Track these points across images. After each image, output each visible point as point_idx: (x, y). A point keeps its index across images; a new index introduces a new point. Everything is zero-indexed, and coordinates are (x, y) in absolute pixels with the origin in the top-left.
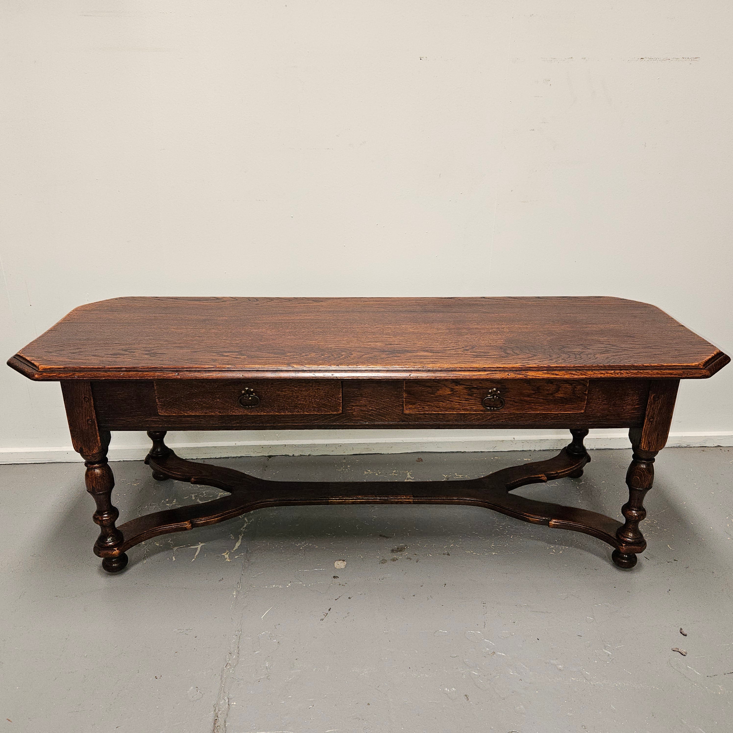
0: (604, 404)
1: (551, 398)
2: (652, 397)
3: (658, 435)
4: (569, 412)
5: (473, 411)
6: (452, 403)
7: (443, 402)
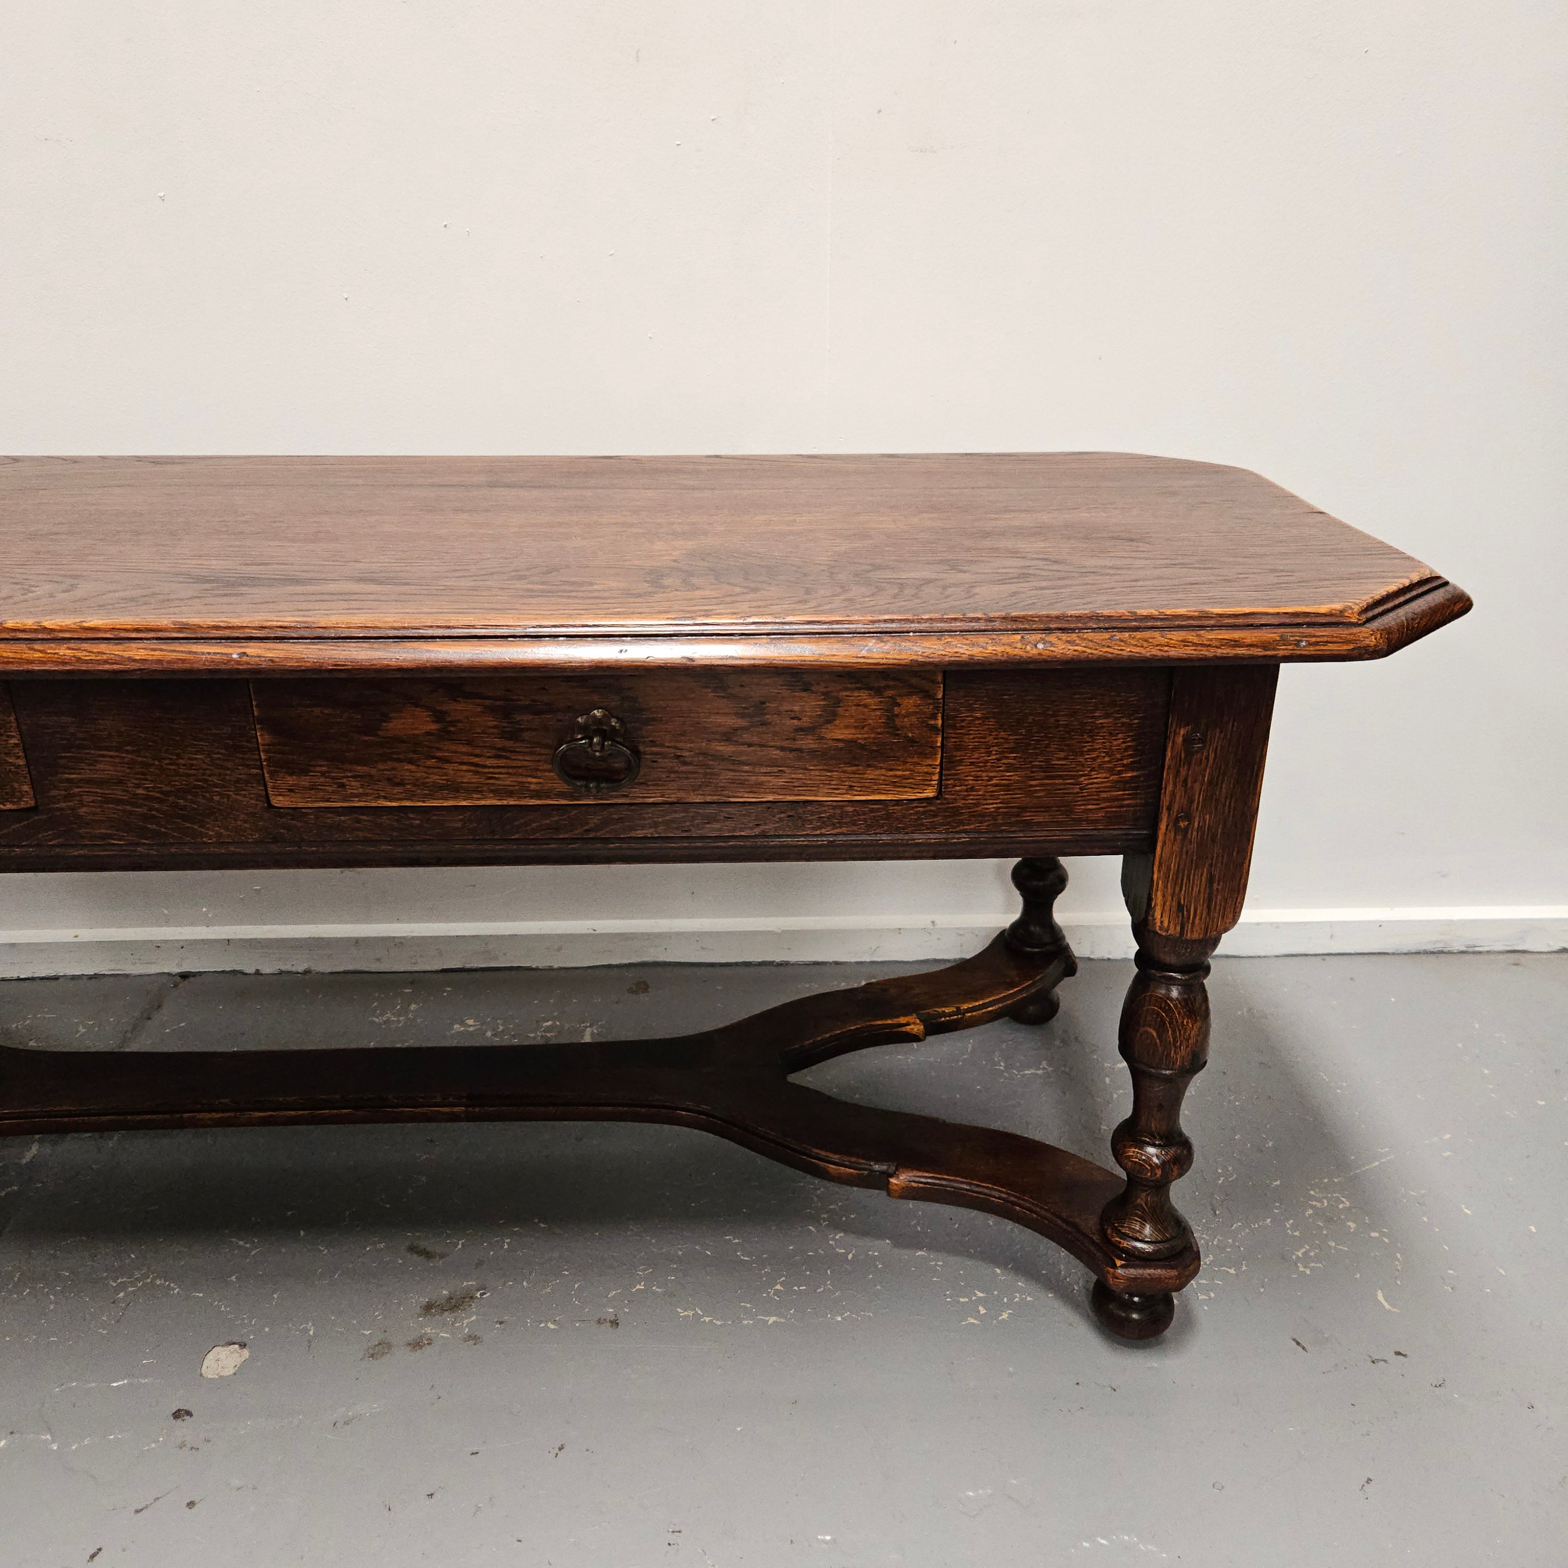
0: (1010, 768)
1: (808, 742)
2: (1181, 739)
3: (1211, 880)
4: (883, 797)
5: (532, 798)
6: (446, 766)
7: (411, 762)
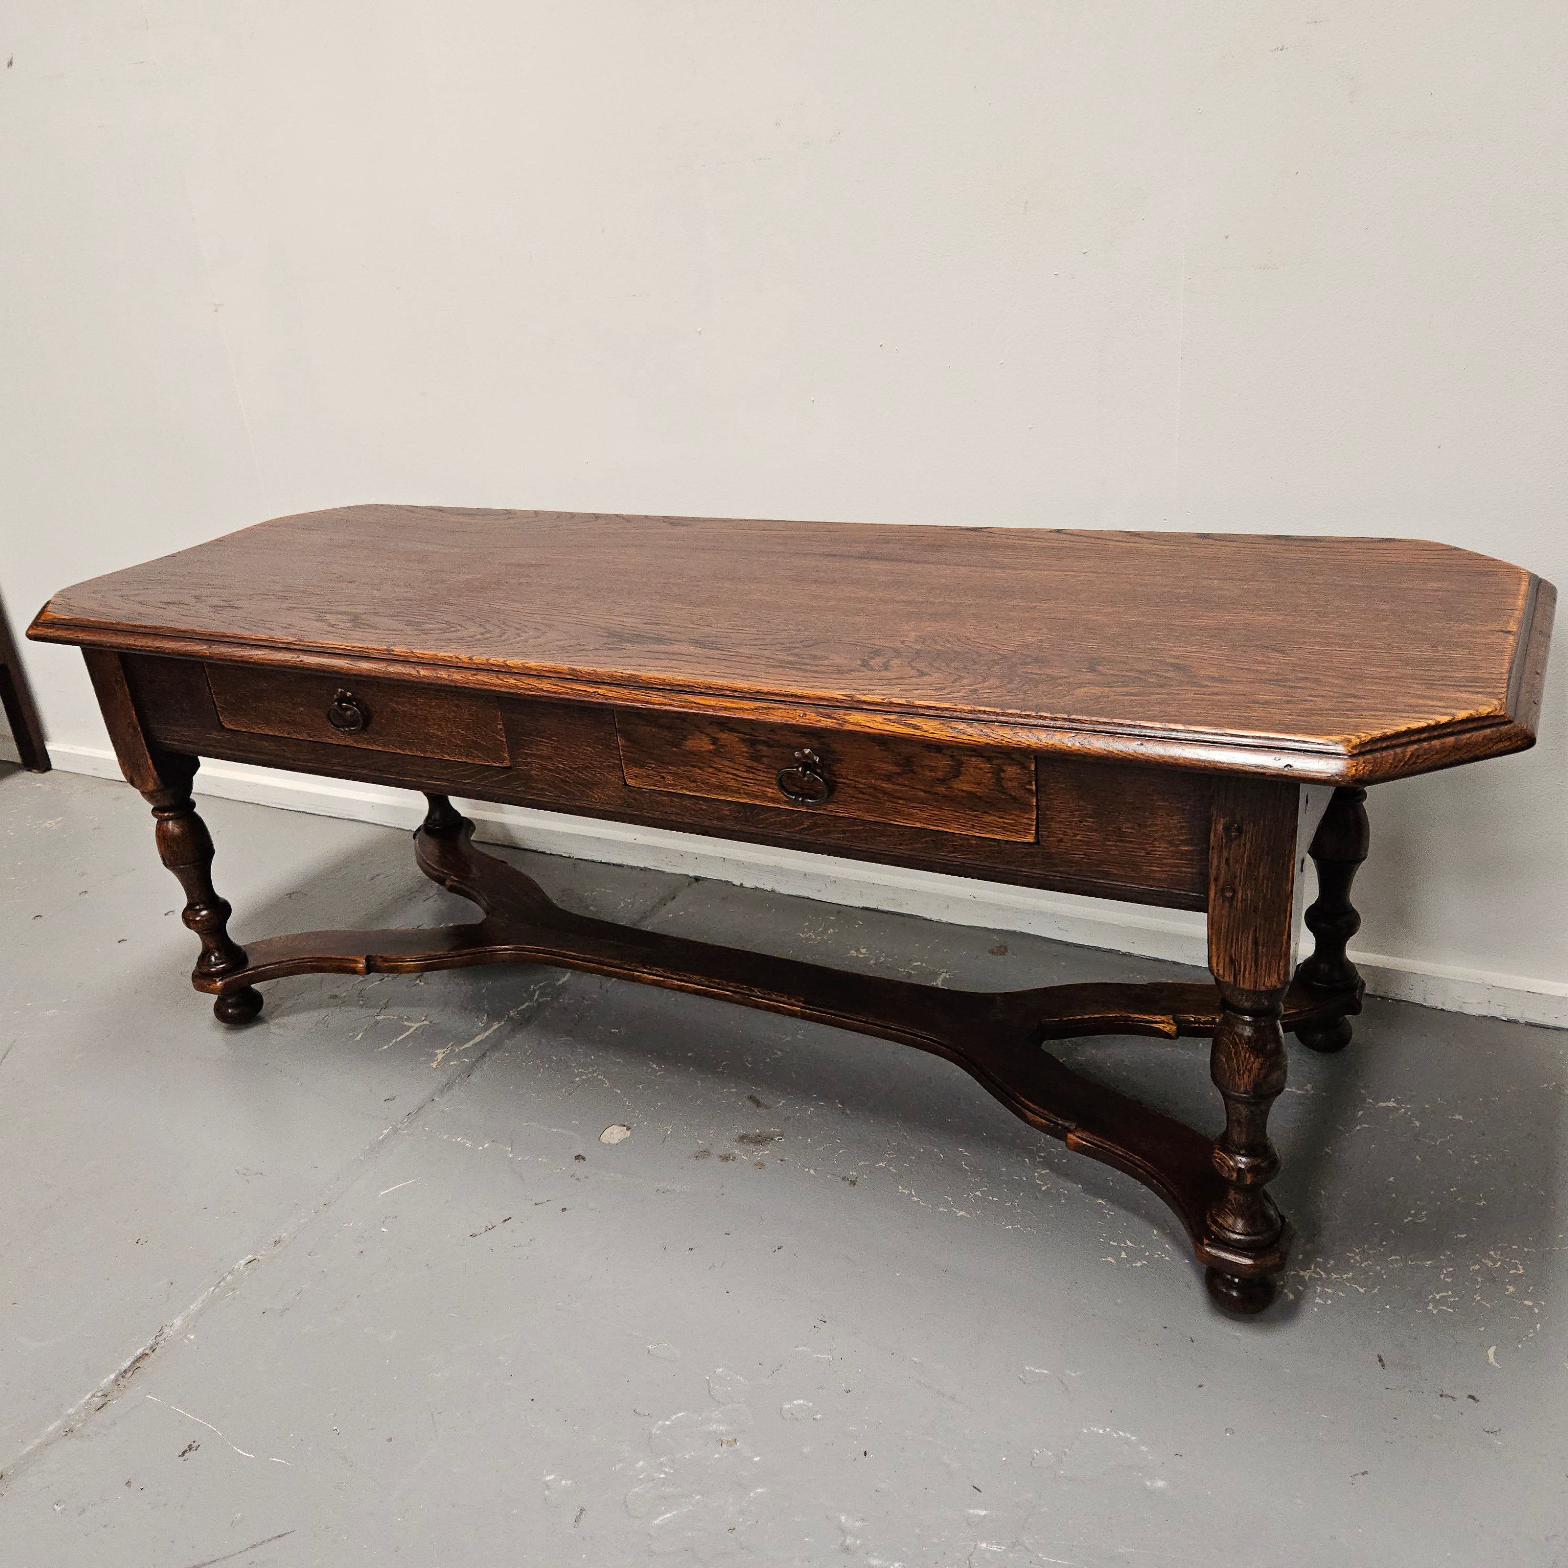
1: (942, 789)
2: (1221, 827)
5: (769, 802)
6: (719, 773)
7: (700, 768)
